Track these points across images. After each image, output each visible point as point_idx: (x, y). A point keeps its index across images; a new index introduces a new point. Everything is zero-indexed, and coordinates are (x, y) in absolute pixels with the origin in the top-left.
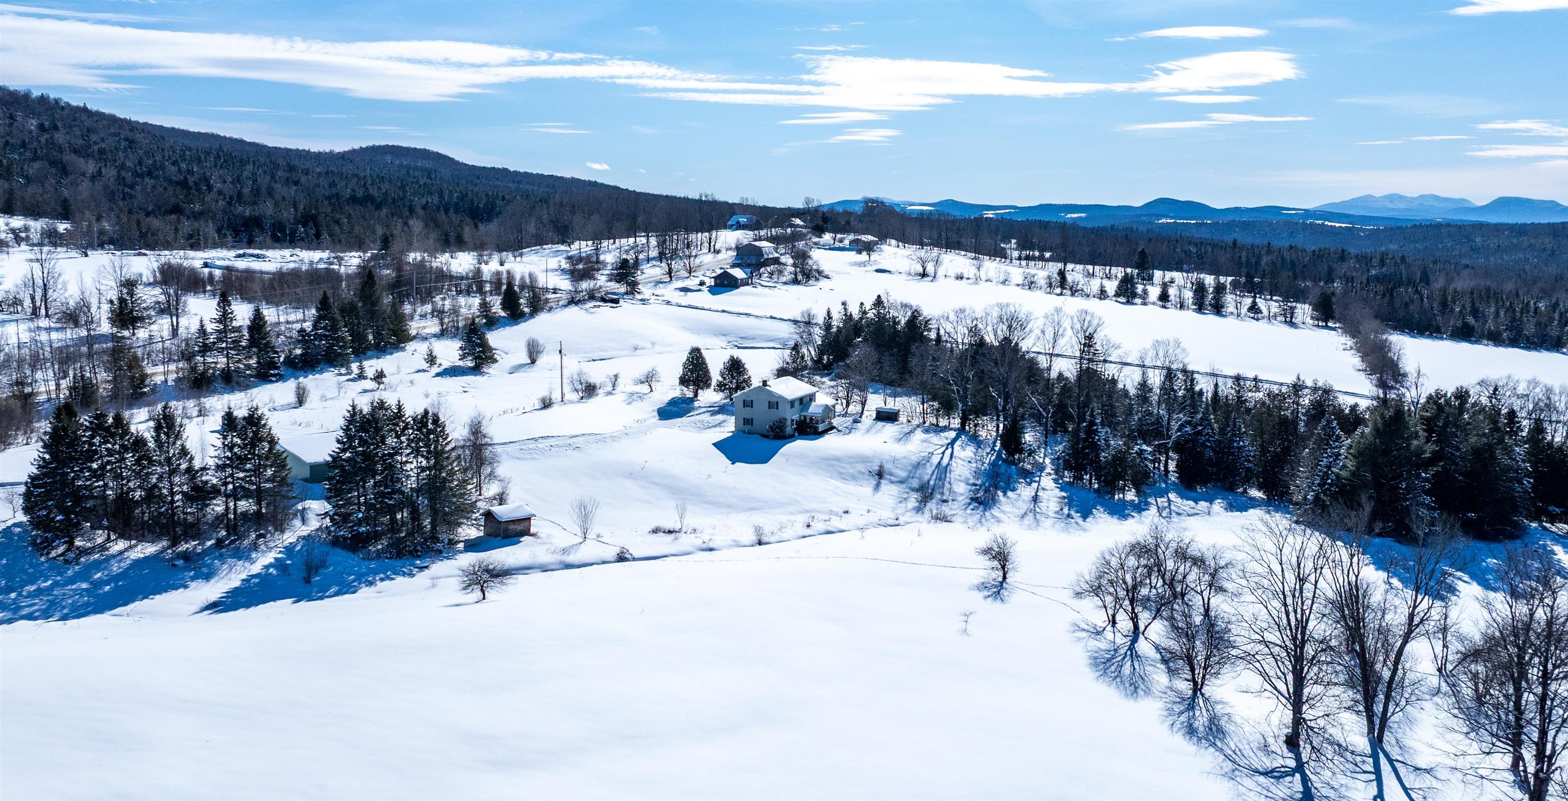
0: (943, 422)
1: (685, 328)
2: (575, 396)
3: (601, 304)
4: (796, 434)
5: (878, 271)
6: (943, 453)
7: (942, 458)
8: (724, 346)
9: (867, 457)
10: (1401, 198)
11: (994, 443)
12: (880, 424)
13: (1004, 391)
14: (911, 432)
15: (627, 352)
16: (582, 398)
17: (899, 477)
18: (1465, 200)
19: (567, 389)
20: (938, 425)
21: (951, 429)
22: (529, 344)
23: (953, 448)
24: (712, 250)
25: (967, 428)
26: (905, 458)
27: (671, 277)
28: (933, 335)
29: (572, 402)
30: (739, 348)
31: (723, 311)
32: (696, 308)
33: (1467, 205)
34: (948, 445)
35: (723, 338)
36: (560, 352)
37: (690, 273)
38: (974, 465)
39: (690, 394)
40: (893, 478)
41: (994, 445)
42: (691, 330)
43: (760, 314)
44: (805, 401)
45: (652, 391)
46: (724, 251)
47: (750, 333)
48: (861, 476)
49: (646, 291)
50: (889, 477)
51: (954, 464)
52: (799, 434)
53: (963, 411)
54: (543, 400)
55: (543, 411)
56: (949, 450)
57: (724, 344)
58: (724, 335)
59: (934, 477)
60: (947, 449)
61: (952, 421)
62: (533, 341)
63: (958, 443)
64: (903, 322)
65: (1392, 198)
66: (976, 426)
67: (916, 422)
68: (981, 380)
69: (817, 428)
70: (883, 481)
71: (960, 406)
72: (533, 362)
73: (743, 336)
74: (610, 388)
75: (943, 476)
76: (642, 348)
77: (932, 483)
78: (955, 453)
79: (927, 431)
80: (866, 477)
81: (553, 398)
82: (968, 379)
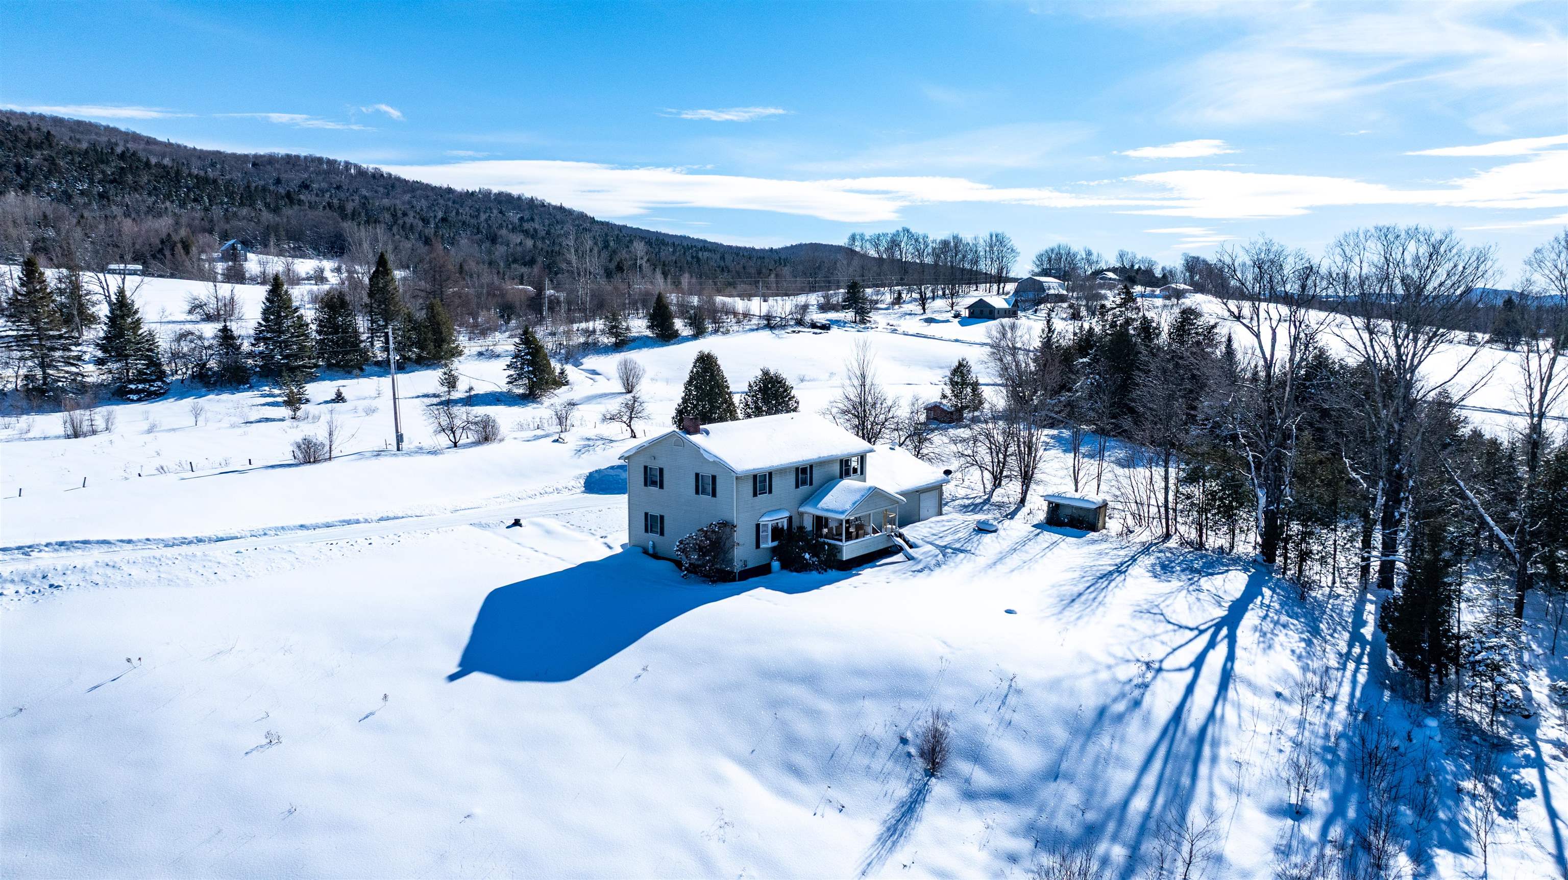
0: (1215, 540)
4: (776, 565)
6: (1198, 663)
7: (1190, 689)
9: (918, 675)
11: (1358, 611)
12: (1048, 537)
13: (1390, 472)
14: (1120, 570)
16: (455, 445)
17: (1008, 772)
20: (1201, 545)
21: (1237, 561)
23: (1232, 639)
25: (1279, 560)
26: (1054, 685)
27: (924, 309)
28: (1219, 352)
34: (1218, 627)
37: (952, 307)
38: (1294, 711)
40: (981, 778)
41: (1359, 622)
44: (817, 475)
48: (862, 760)
50: (964, 767)
51: (1231, 715)
52: (784, 567)
53: (1270, 517)
54: (305, 447)
56: (1222, 649)
59: (1150, 780)
60: (1212, 644)
61: (1240, 537)
63: (1251, 618)
64: (1165, 328)
66: (1304, 556)
67: (1144, 536)
68: (1320, 437)
69: (836, 550)
70: (939, 788)
71: (1263, 501)
75: (1186, 781)
77: (1139, 803)
78: (1239, 667)
79: (1165, 569)
80: (881, 762)
82: (1287, 435)
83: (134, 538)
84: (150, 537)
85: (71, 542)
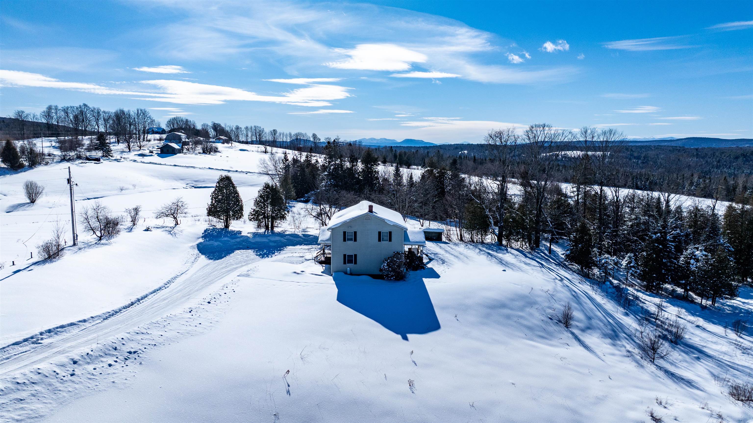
1: (152, 176)
2: (91, 237)
3: (87, 161)
4: (405, 270)
5: (241, 150)
8: (185, 187)
10: (375, 139)
15: (116, 192)
16: (100, 238)
18: (394, 140)
19: (80, 228)
22: (27, 186)
24: (145, 139)
27: (130, 149)
29: (88, 245)
30: (195, 188)
31: (175, 165)
32: (156, 164)
33: (395, 142)
35: (182, 181)
36: (69, 181)
37: (140, 148)
39: (220, 225)
42: (158, 177)
43: (201, 167)
45: (177, 224)
46: (153, 140)
47: (200, 178)
49: (117, 156)
54: (46, 248)
55: (48, 266)
57: (185, 186)
58: (182, 180)
62: (31, 183)
65: (372, 139)
70: (574, 331)
72: (33, 201)
73: (196, 180)
74: (130, 224)
76: (126, 189)
81: (62, 243)
83: (86, 318)
84: (93, 316)
85: (54, 329)
